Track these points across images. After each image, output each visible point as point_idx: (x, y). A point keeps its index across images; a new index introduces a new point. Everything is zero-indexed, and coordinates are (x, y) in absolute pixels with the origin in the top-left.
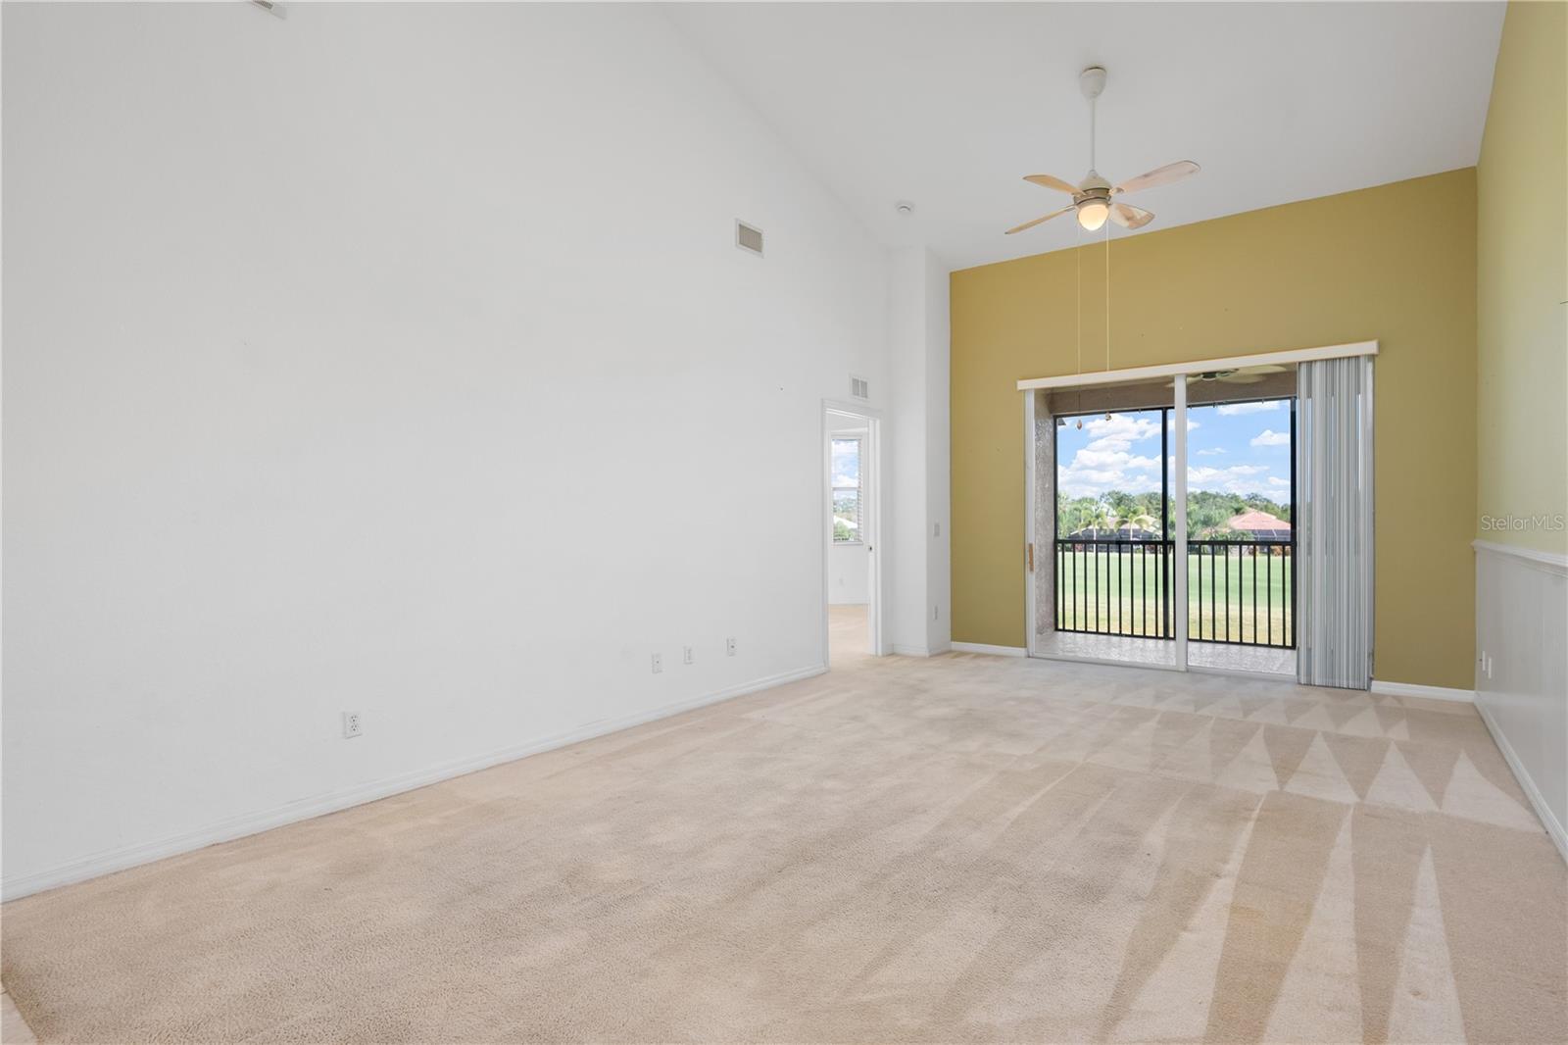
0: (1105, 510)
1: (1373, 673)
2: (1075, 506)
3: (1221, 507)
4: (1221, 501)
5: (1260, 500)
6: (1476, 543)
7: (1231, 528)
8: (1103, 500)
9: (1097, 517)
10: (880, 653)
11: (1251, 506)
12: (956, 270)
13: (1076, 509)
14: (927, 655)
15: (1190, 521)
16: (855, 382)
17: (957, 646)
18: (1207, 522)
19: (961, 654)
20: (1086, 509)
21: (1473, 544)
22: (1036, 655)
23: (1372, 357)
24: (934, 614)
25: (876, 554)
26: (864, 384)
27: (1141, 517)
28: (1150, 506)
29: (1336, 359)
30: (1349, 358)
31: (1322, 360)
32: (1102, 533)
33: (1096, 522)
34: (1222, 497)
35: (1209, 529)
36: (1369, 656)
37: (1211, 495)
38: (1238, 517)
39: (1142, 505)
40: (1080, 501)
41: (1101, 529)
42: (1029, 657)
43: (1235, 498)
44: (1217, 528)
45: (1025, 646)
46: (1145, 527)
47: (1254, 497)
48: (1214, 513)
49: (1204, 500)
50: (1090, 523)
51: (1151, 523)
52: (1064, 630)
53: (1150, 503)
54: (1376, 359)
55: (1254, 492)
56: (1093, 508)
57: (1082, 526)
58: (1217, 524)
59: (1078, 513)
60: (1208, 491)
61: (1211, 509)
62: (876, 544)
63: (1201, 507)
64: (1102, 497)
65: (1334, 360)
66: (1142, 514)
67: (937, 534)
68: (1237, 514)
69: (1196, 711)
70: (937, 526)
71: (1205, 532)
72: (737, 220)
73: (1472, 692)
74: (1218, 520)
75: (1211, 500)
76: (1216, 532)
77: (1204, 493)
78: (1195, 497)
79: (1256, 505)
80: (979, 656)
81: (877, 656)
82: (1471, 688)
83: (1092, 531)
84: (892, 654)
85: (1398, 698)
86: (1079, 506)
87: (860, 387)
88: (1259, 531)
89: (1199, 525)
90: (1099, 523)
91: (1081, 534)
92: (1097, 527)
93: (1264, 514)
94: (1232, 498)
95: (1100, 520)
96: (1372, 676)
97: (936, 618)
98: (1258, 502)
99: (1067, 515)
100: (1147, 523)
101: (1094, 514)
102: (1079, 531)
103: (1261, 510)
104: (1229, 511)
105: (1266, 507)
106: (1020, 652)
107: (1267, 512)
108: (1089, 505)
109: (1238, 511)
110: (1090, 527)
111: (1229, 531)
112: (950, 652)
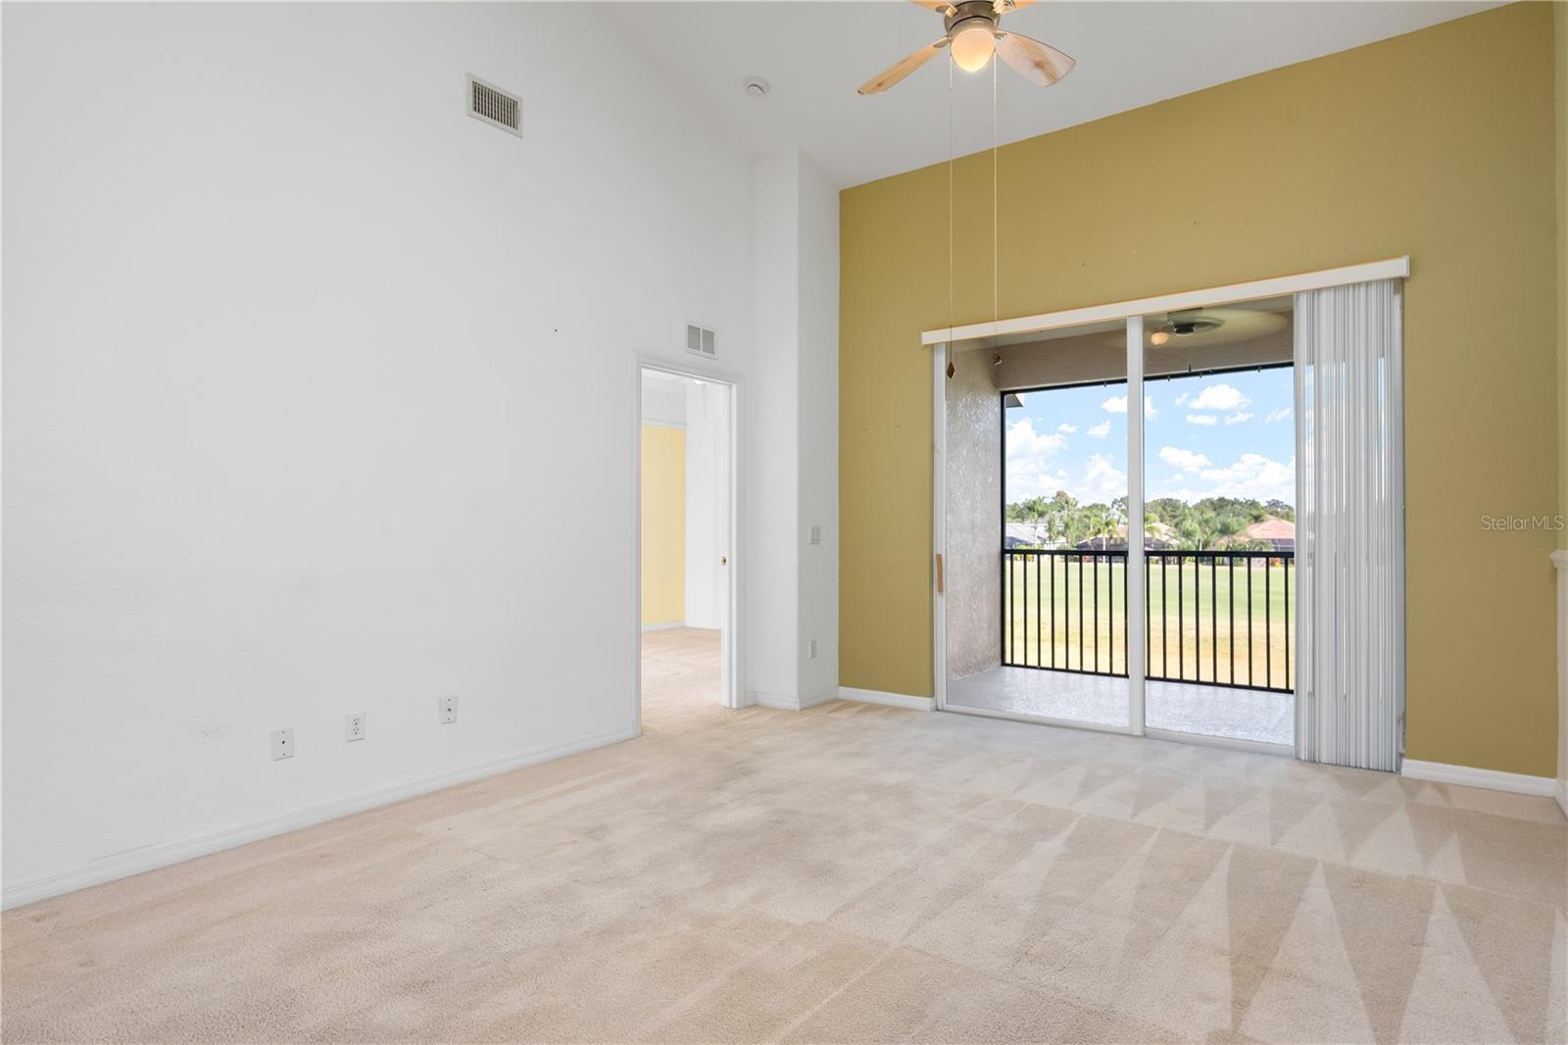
0: (1116, 517)
1: (1404, 747)
2: (1085, 513)
3: (1239, 515)
4: (1239, 507)
5: (1281, 507)
6: (1555, 555)
7: (1249, 537)
8: (1116, 506)
9: (1107, 524)
10: (734, 706)
11: (1271, 514)
12: (846, 188)
13: (1086, 516)
14: (797, 707)
15: (1207, 529)
16: (693, 331)
17: (846, 693)
18: (1225, 530)
19: (849, 704)
20: (1096, 516)
21: (1552, 556)
22: (947, 707)
23: (1400, 283)
24: (809, 649)
25: (730, 567)
26: (709, 336)
27: (1154, 525)
28: (1164, 513)
29: (1348, 285)
30: (1368, 284)
31: (1328, 288)
32: (1112, 542)
33: (1106, 530)
34: (1241, 504)
35: (1226, 538)
36: (1398, 721)
37: (1229, 502)
38: (1257, 524)
39: (1155, 512)
40: (1090, 508)
41: (1111, 538)
42: (937, 710)
43: (1253, 504)
44: (1235, 537)
45: (932, 694)
46: (1157, 536)
47: (1275, 504)
48: (1232, 521)
49: (1222, 507)
50: (1099, 531)
51: (1163, 532)
52: (1012, 665)
53: (1165, 510)
54: (1406, 285)
55: (1276, 498)
56: (1104, 515)
57: (1090, 534)
58: (1233, 533)
59: (1087, 520)
60: (1226, 497)
61: (1229, 517)
62: (730, 554)
63: (1218, 514)
64: (1114, 503)
65: (1347, 286)
66: (1155, 522)
67: (815, 541)
68: (1256, 522)
69: (1134, 815)
70: (816, 531)
71: (1222, 541)
72: (468, 74)
73: (1554, 780)
74: (1236, 528)
75: (1230, 507)
76: (1234, 541)
77: (1221, 500)
78: (1212, 503)
79: (1277, 512)
80: (871, 708)
81: (731, 708)
82: (1553, 774)
83: (1101, 539)
84: (755, 706)
85: (1441, 788)
86: (1088, 513)
87: (701, 339)
88: (1280, 540)
89: (1217, 533)
90: (1109, 531)
91: (1090, 543)
92: (1107, 536)
93: (1285, 522)
94: (1251, 504)
95: (1111, 527)
96: (1403, 751)
97: (814, 655)
98: (1279, 510)
99: (1076, 523)
100: (1159, 531)
101: (1103, 522)
102: (1088, 539)
103: (1282, 517)
104: (1248, 518)
105: (1287, 514)
106: (924, 703)
107: (1288, 520)
108: (1098, 513)
109: (1257, 519)
110: (1099, 536)
111: (1247, 540)
112: (837, 700)
